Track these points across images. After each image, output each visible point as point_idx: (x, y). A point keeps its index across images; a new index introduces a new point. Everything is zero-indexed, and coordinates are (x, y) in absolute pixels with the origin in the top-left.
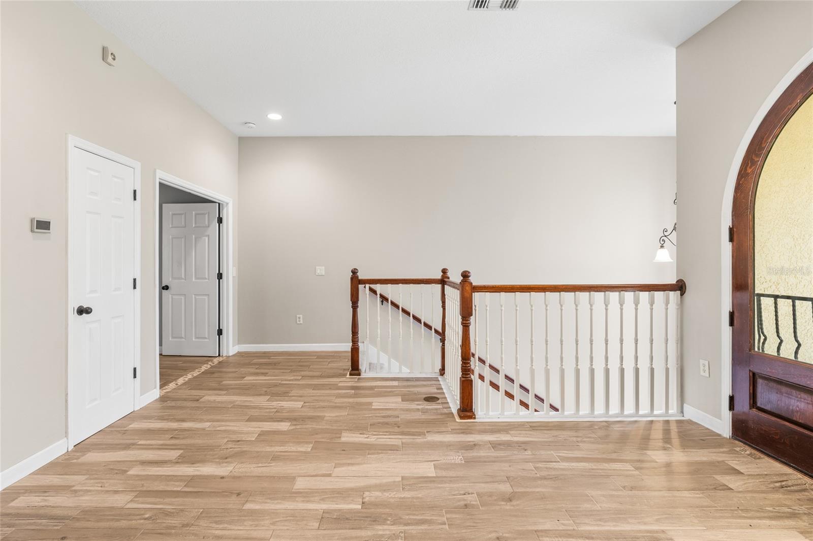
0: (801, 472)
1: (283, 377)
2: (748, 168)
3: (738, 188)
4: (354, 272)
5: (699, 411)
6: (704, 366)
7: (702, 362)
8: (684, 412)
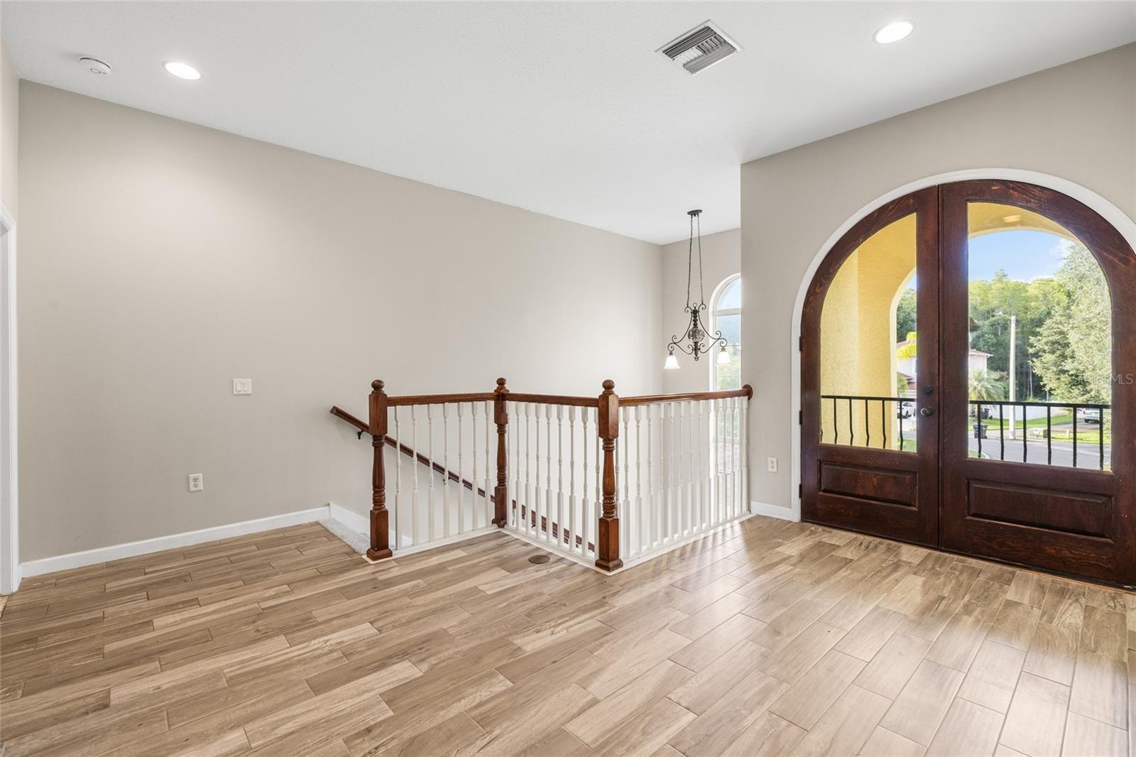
0: (862, 533)
1: (247, 597)
2: (817, 288)
3: (807, 304)
4: (377, 386)
5: (768, 505)
6: (772, 462)
7: (770, 459)
8: (751, 510)
